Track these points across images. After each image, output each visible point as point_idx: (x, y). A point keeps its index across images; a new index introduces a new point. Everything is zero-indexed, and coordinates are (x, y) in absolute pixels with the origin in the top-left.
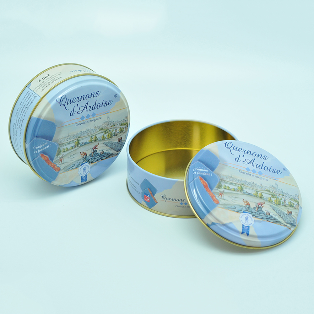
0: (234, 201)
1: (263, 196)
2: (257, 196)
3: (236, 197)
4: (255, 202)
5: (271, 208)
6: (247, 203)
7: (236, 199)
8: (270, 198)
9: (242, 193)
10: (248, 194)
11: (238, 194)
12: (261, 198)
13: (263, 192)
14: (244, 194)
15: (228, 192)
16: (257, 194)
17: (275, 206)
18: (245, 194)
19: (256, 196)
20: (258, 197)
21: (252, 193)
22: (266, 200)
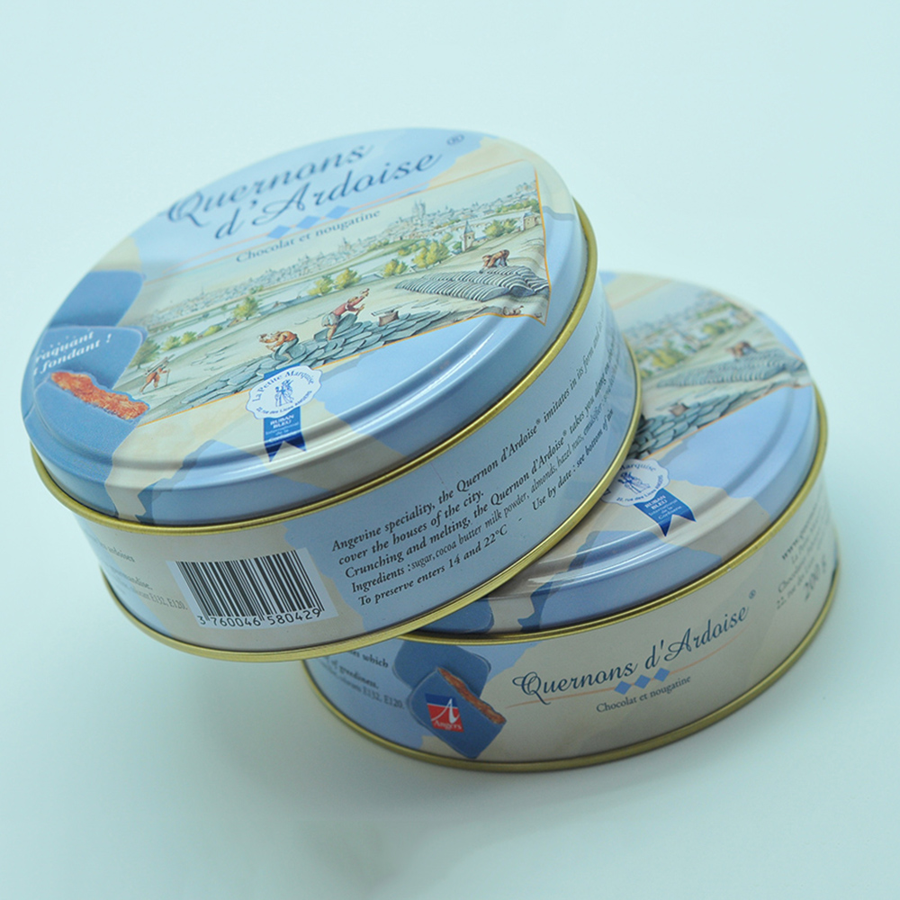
0: (216, 365)
1: (357, 276)
2: (331, 289)
3: (226, 348)
4: (319, 316)
5: (404, 290)
6: (281, 339)
7: (227, 353)
8: (390, 266)
9: (256, 320)
10: (285, 306)
11: (233, 333)
12: (347, 286)
13: (351, 266)
14: (267, 315)
15: (185, 354)
16: (331, 282)
17: (419, 276)
18: (270, 315)
19: (325, 293)
20: (333, 290)
21: (302, 295)
22: (376, 278)
